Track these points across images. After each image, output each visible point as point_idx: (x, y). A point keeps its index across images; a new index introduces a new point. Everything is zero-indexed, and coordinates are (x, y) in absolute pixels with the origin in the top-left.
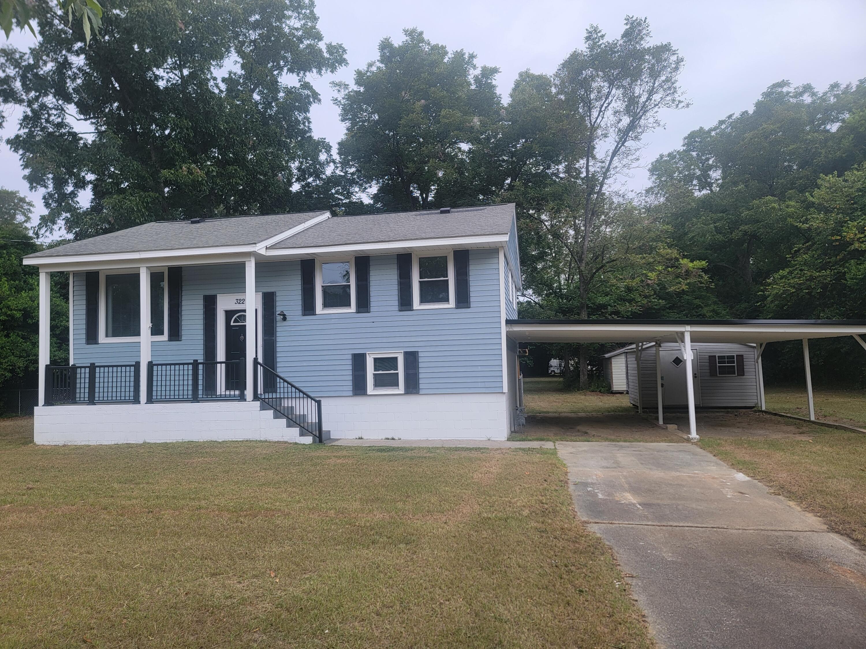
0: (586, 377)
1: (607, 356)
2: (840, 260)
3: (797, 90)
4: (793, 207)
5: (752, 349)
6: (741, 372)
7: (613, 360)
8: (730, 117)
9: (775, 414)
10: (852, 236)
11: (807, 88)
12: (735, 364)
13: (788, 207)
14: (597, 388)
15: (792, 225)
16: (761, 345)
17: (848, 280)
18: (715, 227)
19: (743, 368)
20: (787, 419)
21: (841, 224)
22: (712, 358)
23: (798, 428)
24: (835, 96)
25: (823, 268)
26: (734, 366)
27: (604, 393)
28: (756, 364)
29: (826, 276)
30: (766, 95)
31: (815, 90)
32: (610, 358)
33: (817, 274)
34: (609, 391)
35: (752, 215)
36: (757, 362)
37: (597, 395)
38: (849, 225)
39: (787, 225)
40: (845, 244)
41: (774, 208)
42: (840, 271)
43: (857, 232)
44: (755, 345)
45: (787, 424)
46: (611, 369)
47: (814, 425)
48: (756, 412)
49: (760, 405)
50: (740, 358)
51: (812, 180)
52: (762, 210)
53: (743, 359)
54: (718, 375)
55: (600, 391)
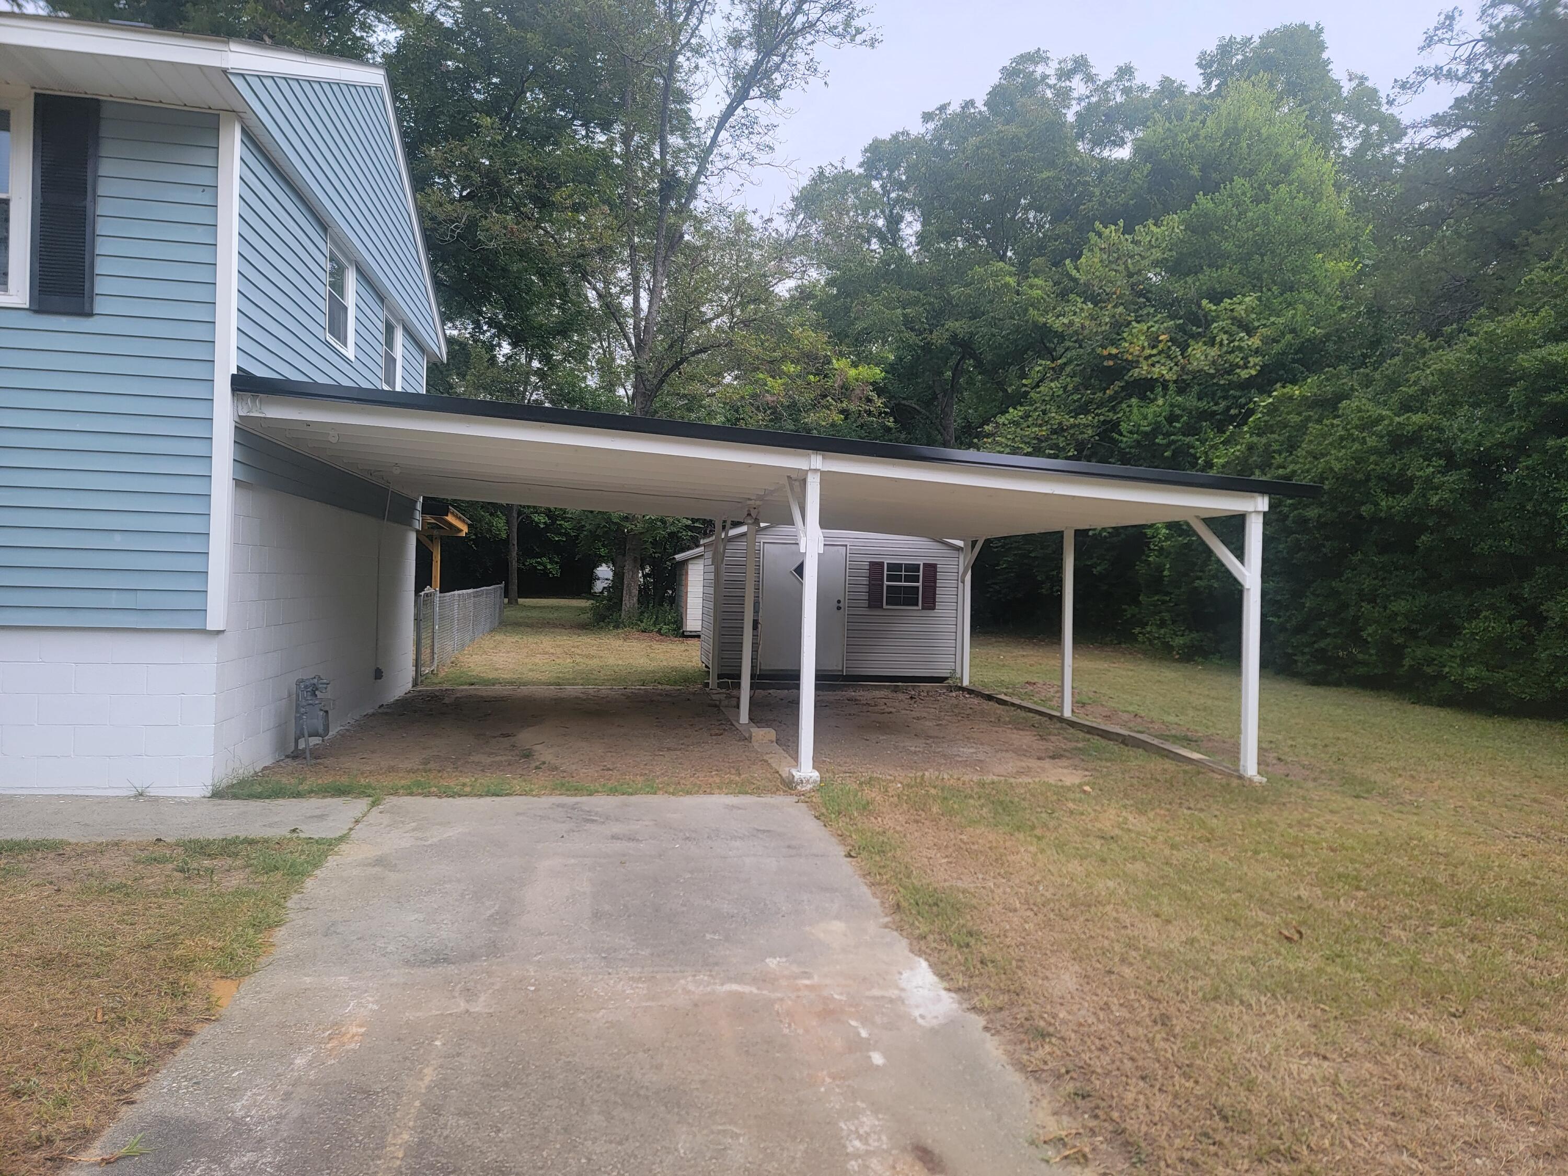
0: (635, 599)
1: (679, 557)
2: (1112, 398)
3: (1062, 65)
4: (1041, 288)
5: (955, 554)
6: (930, 603)
7: (690, 567)
8: (943, 108)
9: (990, 698)
10: (1136, 350)
11: (1080, 65)
12: (920, 584)
13: (1031, 287)
14: (655, 624)
15: (1035, 324)
16: (974, 543)
17: (1125, 433)
18: (904, 315)
19: (935, 594)
20: (1014, 712)
21: (1119, 326)
22: (875, 567)
23: (1042, 738)
24: (1126, 91)
25: (1083, 409)
26: (918, 588)
27: (666, 635)
28: (960, 585)
29: (1086, 426)
30: (1009, 73)
31: (1094, 71)
32: (685, 562)
33: (1072, 420)
34: (680, 633)
35: (970, 296)
36: (963, 582)
37: (652, 639)
38: (1134, 331)
39: (1027, 321)
40: (1123, 366)
41: (1007, 285)
42: (1108, 419)
43: (1146, 344)
44: (960, 543)
45: (1018, 725)
46: (687, 586)
47: (1072, 730)
48: (950, 689)
49: (958, 675)
50: (931, 569)
51: (1073, 245)
52: (988, 288)
53: (936, 572)
54: (885, 606)
55: (659, 632)
